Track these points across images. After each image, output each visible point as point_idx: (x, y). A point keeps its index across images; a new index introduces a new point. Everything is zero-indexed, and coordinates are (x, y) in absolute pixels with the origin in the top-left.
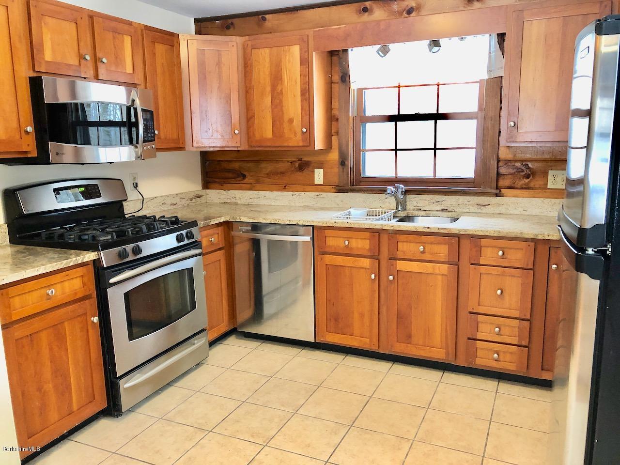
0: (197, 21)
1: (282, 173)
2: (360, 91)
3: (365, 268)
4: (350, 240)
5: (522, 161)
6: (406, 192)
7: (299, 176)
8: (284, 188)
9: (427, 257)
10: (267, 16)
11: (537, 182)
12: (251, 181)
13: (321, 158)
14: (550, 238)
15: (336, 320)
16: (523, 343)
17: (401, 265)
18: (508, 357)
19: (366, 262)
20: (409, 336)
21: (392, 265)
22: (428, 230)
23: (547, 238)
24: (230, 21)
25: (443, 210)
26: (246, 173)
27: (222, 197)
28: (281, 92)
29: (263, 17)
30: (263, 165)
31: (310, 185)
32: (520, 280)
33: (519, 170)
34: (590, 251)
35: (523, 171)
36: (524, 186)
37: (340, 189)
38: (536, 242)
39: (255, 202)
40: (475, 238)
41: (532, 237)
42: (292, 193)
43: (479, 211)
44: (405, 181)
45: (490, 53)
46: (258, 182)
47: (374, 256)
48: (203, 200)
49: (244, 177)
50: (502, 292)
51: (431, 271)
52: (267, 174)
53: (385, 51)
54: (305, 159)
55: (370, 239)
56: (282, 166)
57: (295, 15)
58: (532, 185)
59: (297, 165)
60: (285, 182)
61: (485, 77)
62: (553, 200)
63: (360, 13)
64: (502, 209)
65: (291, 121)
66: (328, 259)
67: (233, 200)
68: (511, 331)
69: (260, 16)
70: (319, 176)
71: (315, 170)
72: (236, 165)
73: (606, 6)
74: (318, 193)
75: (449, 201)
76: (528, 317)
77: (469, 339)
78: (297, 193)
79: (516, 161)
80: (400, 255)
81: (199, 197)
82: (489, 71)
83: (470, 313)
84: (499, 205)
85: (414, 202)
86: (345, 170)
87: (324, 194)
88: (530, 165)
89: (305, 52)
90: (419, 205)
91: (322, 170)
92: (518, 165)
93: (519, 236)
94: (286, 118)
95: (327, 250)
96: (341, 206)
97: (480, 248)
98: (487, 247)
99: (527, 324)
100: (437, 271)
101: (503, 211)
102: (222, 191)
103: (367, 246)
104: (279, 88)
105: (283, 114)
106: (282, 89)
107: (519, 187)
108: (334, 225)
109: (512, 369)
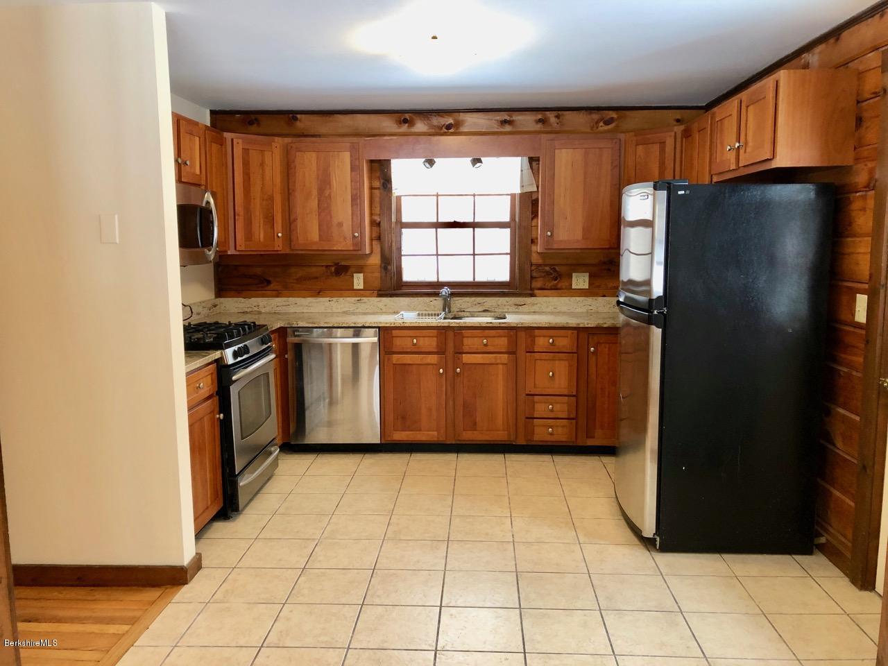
0: (212, 112)
1: (316, 278)
2: (399, 198)
3: (432, 364)
4: (418, 338)
5: (550, 265)
6: (452, 295)
7: (335, 281)
8: (318, 293)
9: (490, 349)
10: (299, 116)
11: (564, 284)
12: (277, 288)
13: (361, 262)
14: (589, 326)
15: (404, 418)
16: (572, 416)
17: (467, 358)
18: (560, 430)
19: (433, 359)
20: (475, 424)
21: (459, 359)
22: (491, 325)
23: (587, 326)
24: (253, 117)
25: (485, 311)
26: (270, 279)
27: (241, 305)
28: (330, 196)
29: (293, 117)
30: (293, 270)
31: (349, 290)
32: (566, 363)
33: (548, 273)
34: (655, 312)
35: (551, 274)
36: (553, 287)
37: (381, 294)
38: (578, 329)
39: (283, 309)
40: (530, 330)
41: (575, 326)
42: (328, 299)
43: (517, 310)
44: (450, 285)
45: (522, 171)
46: (286, 287)
47: (441, 351)
48: (217, 310)
49: (269, 282)
50: (553, 375)
51: (493, 361)
52: (297, 279)
53: (431, 162)
54: (343, 263)
55: (437, 337)
56: (314, 271)
57: (331, 119)
58: (559, 286)
59: (333, 269)
60: (319, 288)
61: (518, 191)
62: (578, 299)
63: (400, 124)
64: (536, 308)
65: (340, 225)
66: (395, 358)
67: (256, 309)
68: (561, 407)
69: (291, 115)
70: (358, 281)
71: (354, 274)
72: (258, 271)
73: (616, 143)
74: (359, 299)
75: (490, 302)
76: (574, 394)
77: (527, 418)
78: (335, 299)
79: (546, 265)
80: (466, 349)
81: (215, 306)
82: (522, 186)
83: (527, 395)
84: (533, 304)
85: (458, 303)
86: (388, 275)
87: (365, 299)
88: (557, 268)
89: (356, 159)
90: (462, 307)
91: (361, 275)
92: (547, 268)
93: (565, 325)
94: (335, 221)
95: (394, 350)
96: (384, 310)
97: (533, 338)
98: (540, 336)
99: (574, 399)
100: (498, 361)
101: (537, 310)
102: (243, 300)
103: (434, 344)
104: (327, 193)
105: (331, 217)
106: (330, 193)
107: (548, 288)
108: (402, 325)
109: (564, 440)
